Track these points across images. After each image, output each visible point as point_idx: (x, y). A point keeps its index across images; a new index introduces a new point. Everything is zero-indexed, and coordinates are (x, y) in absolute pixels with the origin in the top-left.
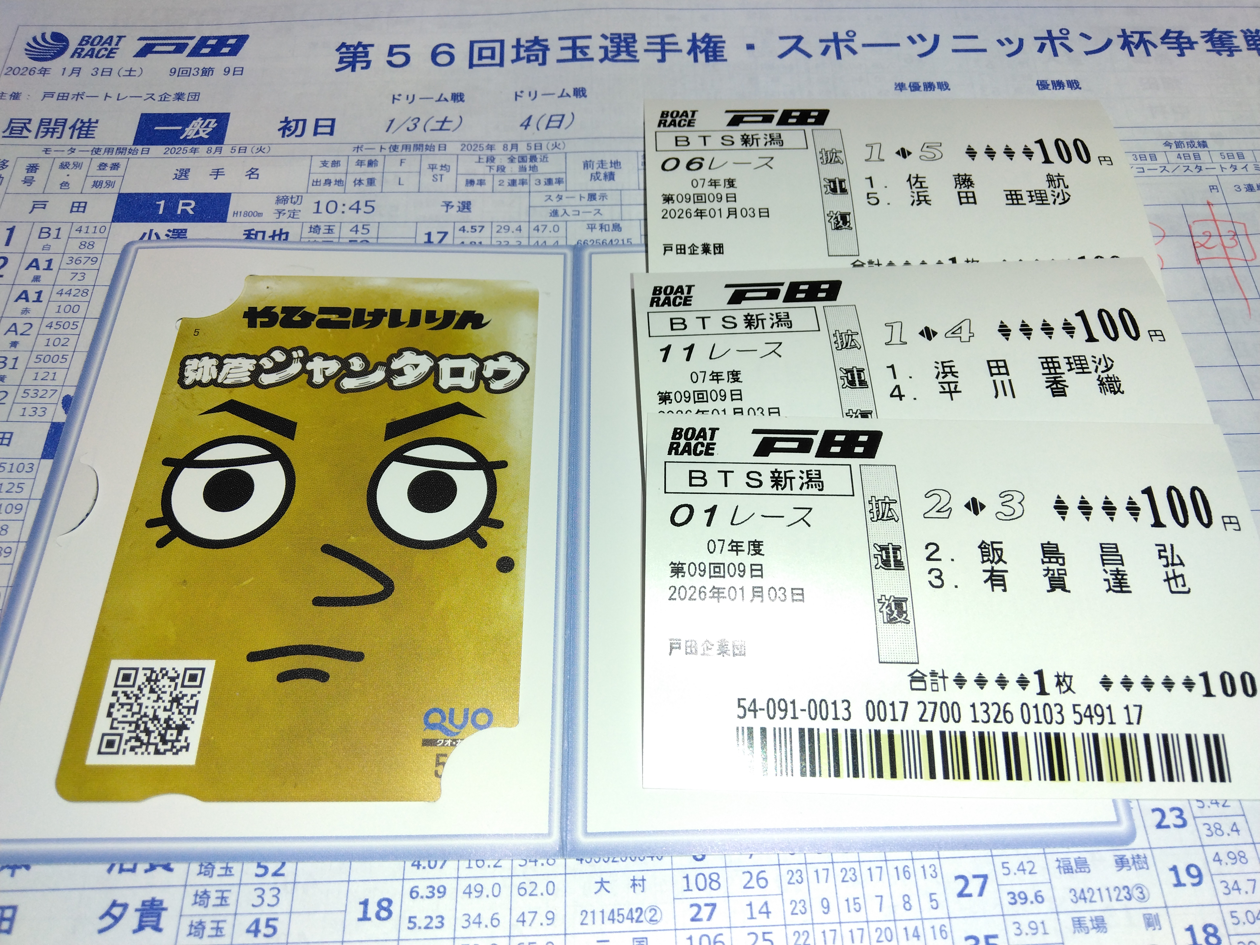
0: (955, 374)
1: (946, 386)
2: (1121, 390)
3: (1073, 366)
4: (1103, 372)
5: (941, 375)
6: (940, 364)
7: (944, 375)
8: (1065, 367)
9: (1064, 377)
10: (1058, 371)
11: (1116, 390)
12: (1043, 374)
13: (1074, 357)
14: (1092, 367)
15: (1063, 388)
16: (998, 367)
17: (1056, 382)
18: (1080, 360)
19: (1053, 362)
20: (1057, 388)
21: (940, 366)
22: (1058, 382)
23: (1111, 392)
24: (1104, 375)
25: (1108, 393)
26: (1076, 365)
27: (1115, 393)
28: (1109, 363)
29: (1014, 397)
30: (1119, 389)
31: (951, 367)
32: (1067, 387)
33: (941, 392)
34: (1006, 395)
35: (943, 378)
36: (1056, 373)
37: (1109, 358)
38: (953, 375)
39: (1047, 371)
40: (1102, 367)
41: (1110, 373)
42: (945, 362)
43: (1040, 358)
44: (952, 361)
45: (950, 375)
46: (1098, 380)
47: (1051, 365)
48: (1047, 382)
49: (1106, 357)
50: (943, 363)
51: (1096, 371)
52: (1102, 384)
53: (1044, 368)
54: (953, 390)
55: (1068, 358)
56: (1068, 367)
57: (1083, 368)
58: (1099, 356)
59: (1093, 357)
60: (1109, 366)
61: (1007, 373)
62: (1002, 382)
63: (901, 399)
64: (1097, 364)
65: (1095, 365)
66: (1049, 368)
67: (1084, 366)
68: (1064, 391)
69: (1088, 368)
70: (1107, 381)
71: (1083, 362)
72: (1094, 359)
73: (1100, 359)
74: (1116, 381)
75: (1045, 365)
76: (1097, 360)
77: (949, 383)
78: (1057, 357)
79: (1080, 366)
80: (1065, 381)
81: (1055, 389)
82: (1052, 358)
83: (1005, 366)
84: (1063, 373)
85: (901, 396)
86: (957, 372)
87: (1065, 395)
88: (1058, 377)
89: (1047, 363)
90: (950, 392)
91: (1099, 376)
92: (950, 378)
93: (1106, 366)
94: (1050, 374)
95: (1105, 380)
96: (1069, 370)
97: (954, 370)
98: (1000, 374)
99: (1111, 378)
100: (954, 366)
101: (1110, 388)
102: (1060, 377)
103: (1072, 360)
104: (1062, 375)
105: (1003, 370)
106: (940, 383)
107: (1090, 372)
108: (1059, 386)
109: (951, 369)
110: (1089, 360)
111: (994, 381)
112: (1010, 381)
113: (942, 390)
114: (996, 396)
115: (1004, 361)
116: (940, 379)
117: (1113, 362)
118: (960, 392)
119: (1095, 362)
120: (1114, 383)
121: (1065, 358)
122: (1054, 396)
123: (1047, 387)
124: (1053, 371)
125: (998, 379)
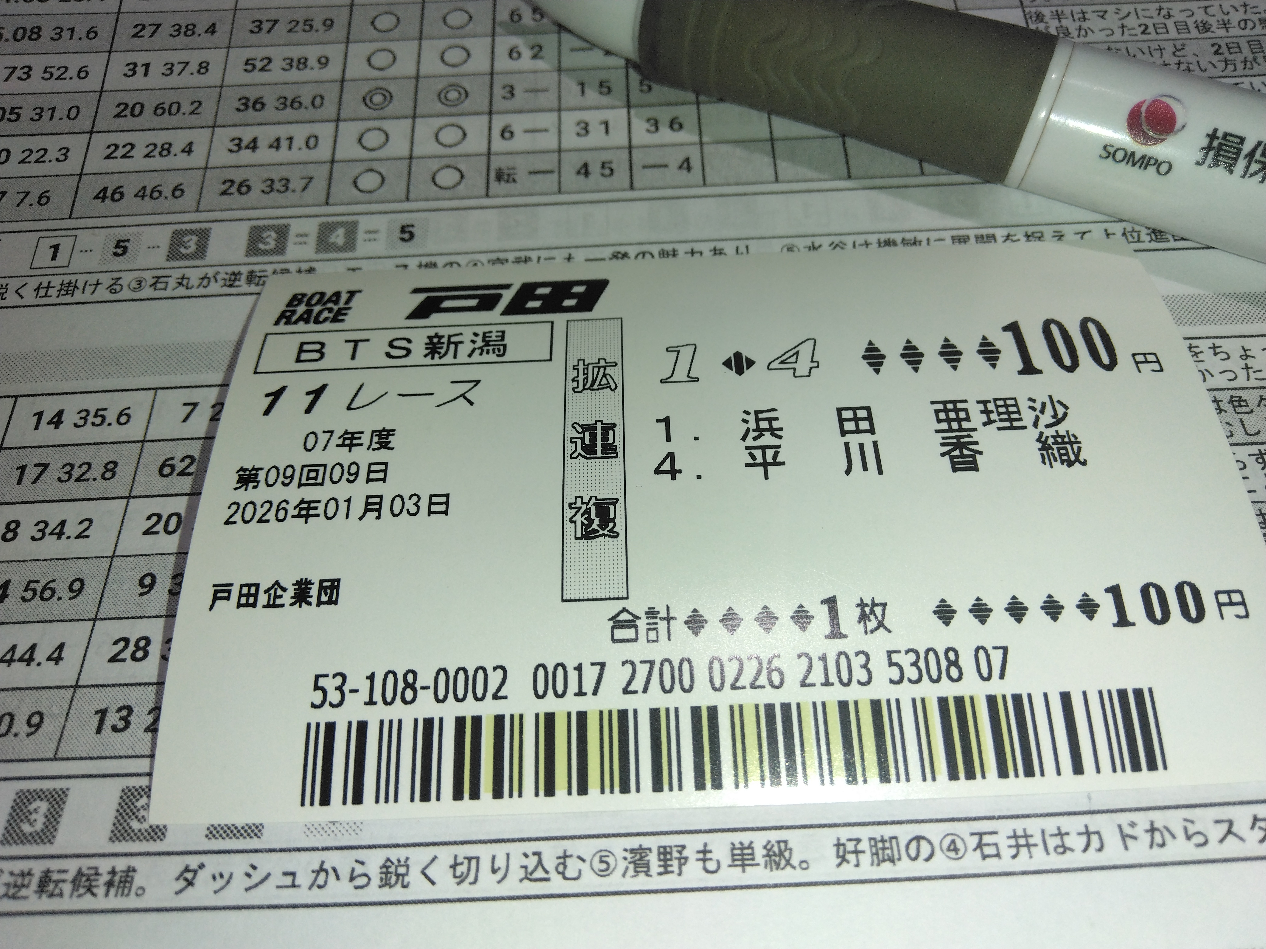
0: (778, 433)
1: (758, 453)
2: (1081, 459)
3: (994, 416)
4: (1047, 426)
5: (752, 434)
6: (753, 415)
7: (756, 434)
8: (977, 419)
9: (975, 437)
10: (965, 425)
11: (1072, 458)
12: (937, 431)
13: (995, 400)
14: (1028, 417)
15: (973, 457)
16: (856, 420)
17: (959, 445)
18: (1006, 406)
19: (956, 410)
20: (962, 455)
21: (752, 418)
22: (965, 445)
23: (1062, 462)
24: (1051, 432)
25: (1056, 465)
26: (999, 414)
27: (1070, 464)
28: (1060, 411)
29: (880, 472)
30: (1077, 455)
31: (770, 420)
32: (981, 453)
33: (747, 465)
34: (865, 468)
35: (755, 439)
36: (961, 429)
37: (1059, 402)
38: (773, 434)
39: (944, 426)
40: (1047, 418)
41: (1062, 429)
42: (762, 412)
43: (932, 403)
44: (774, 410)
45: (767, 434)
46: (1039, 440)
47: (952, 415)
48: (942, 445)
49: (1055, 400)
50: (757, 413)
51: (1036, 425)
52: (1045, 447)
53: (939, 421)
54: (769, 459)
55: (985, 403)
56: (984, 418)
57: (1010, 420)
58: (1041, 397)
59: (1031, 399)
60: (1060, 416)
61: (872, 431)
62: (861, 446)
63: (673, 478)
64: (1037, 413)
65: (1033, 414)
66: (948, 420)
67: (1013, 416)
68: (975, 462)
69: (1020, 420)
70: (1056, 443)
71: (1011, 409)
72: (1032, 404)
73: (1044, 405)
74: (1071, 443)
75: (942, 416)
76: (1038, 406)
77: (763, 448)
78: (965, 401)
79: (1005, 416)
80: (976, 443)
81: (957, 457)
82: (954, 402)
83: (870, 418)
84: (975, 430)
85: (674, 473)
86: (781, 429)
87: (976, 469)
88: (964, 437)
89: (946, 411)
90: (765, 465)
91: (1041, 434)
92: (767, 439)
93: (1055, 416)
94: (950, 430)
95: (1050, 441)
96: (985, 424)
97: (775, 424)
98: (858, 431)
99: (1063, 437)
100: (776, 419)
101: (1061, 455)
102: (969, 436)
103: (991, 407)
104: (972, 433)
105: (864, 425)
106: (747, 448)
107: (1025, 428)
108: (966, 452)
109: (770, 424)
110: (1024, 405)
111: (847, 445)
112: (875, 444)
113: (751, 461)
114: (848, 472)
115: (868, 409)
116: (750, 442)
117: (1066, 408)
118: (783, 464)
119: (1034, 409)
120: (1068, 446)
121: (978, 402)
122: (955, 470)
123: (943, 455)
124: (955, 425)
125: (854, 440)
